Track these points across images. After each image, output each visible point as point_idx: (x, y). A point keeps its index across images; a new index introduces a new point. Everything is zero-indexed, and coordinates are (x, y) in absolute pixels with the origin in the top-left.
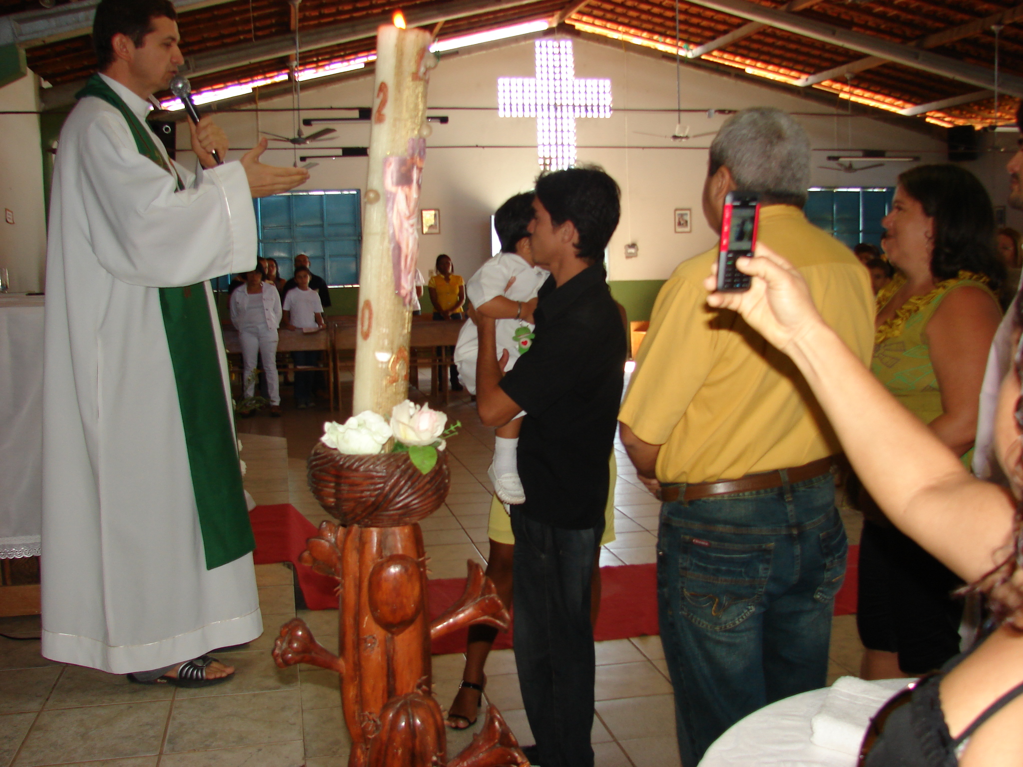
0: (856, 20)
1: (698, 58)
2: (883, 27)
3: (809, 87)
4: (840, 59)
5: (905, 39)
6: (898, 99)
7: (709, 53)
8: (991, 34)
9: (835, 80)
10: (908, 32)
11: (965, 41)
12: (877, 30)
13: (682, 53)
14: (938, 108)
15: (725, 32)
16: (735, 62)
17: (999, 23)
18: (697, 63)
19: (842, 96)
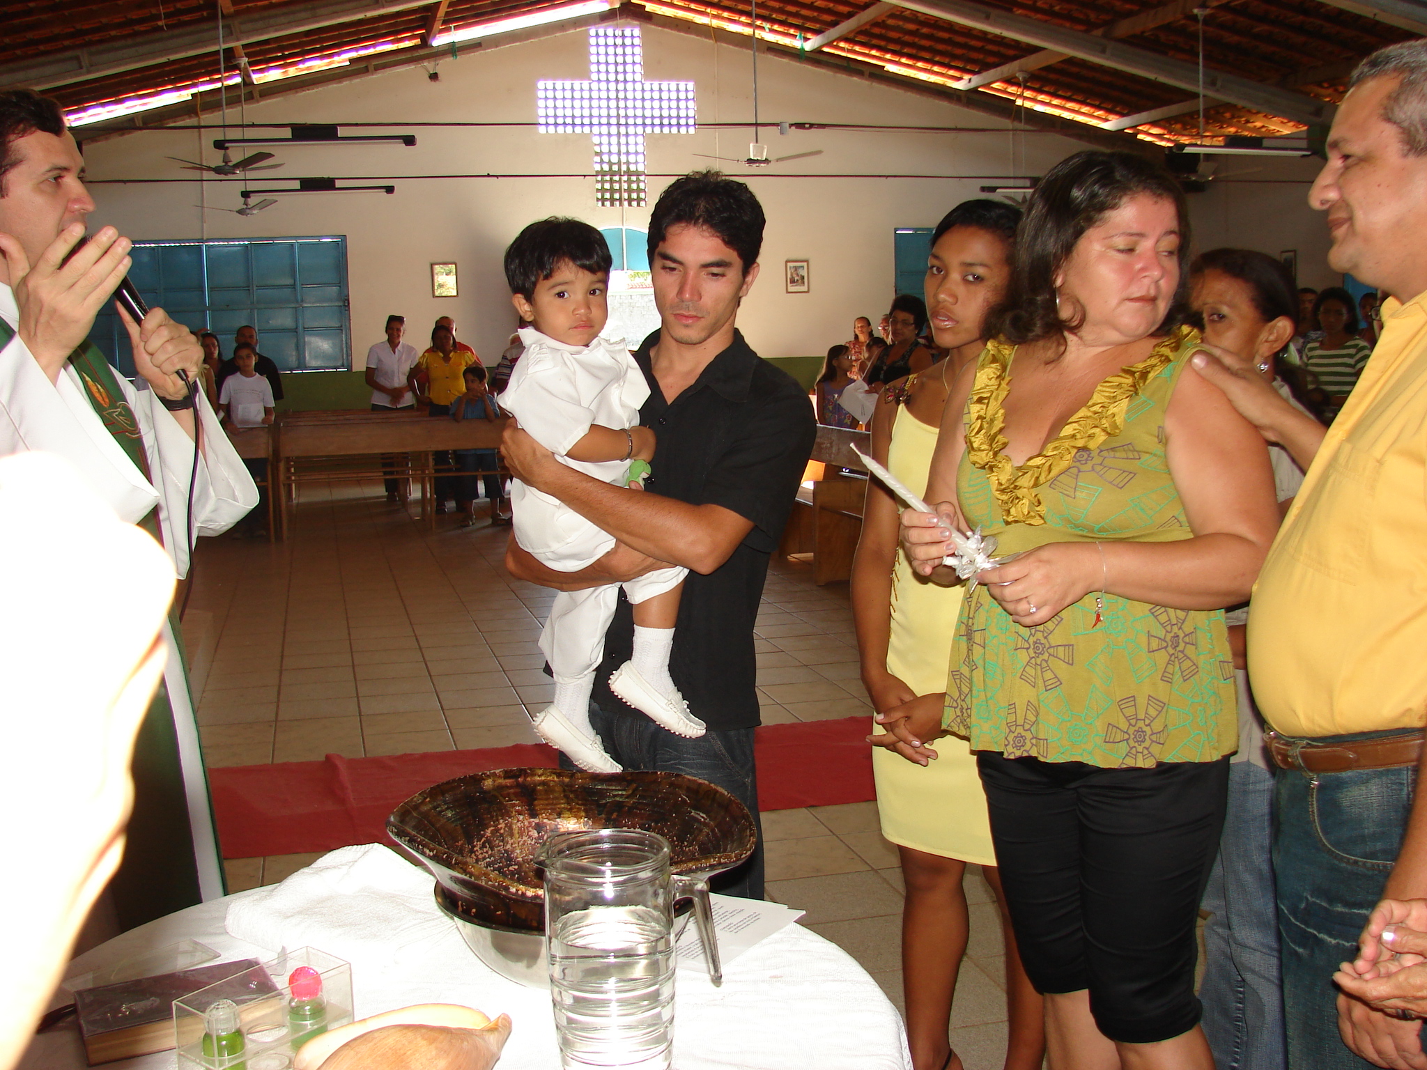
1: (818, 51)
2: (1057, 8)
3: (974, 91)
4: (1011, 52)
5: (1090, 26)
6: (1099, 108)
7: (829, 44)
8: (1194, 18)
9: (1010, 81)
10: (1092, 16)
11: (1167, 28)
12: (1050, 13)
13: (797, 43)
14: (1149, 120)
15: (849, 16)
16: (872, 57)
17: (1203, 6)
18: (816, 58)
19: (1019, 102)
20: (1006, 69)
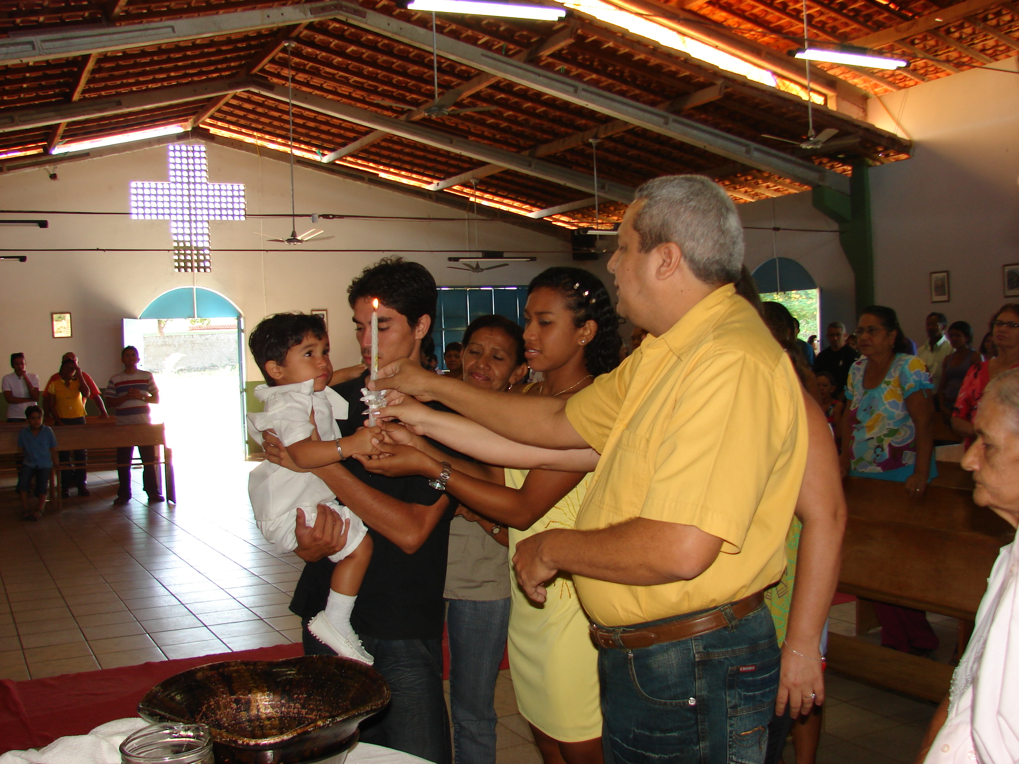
0: (472, 130)
1: (332, 163)
2: (498, 137)
3: (441, 191)
4: (466, 166)
5: (520, 149)
6: (526, 203)
7: (341, 159)
8: (590, 145)
9: (464, 185)
10: (522, 142)
11: (572, 151)
12: (493, 140)
13: (317, 158)
14: (561, 211)
15: (355, 139)
16: (370, 167)
17: (595, 137)
18: (331, 168)
19: (472, 199)
20: (463, 177)
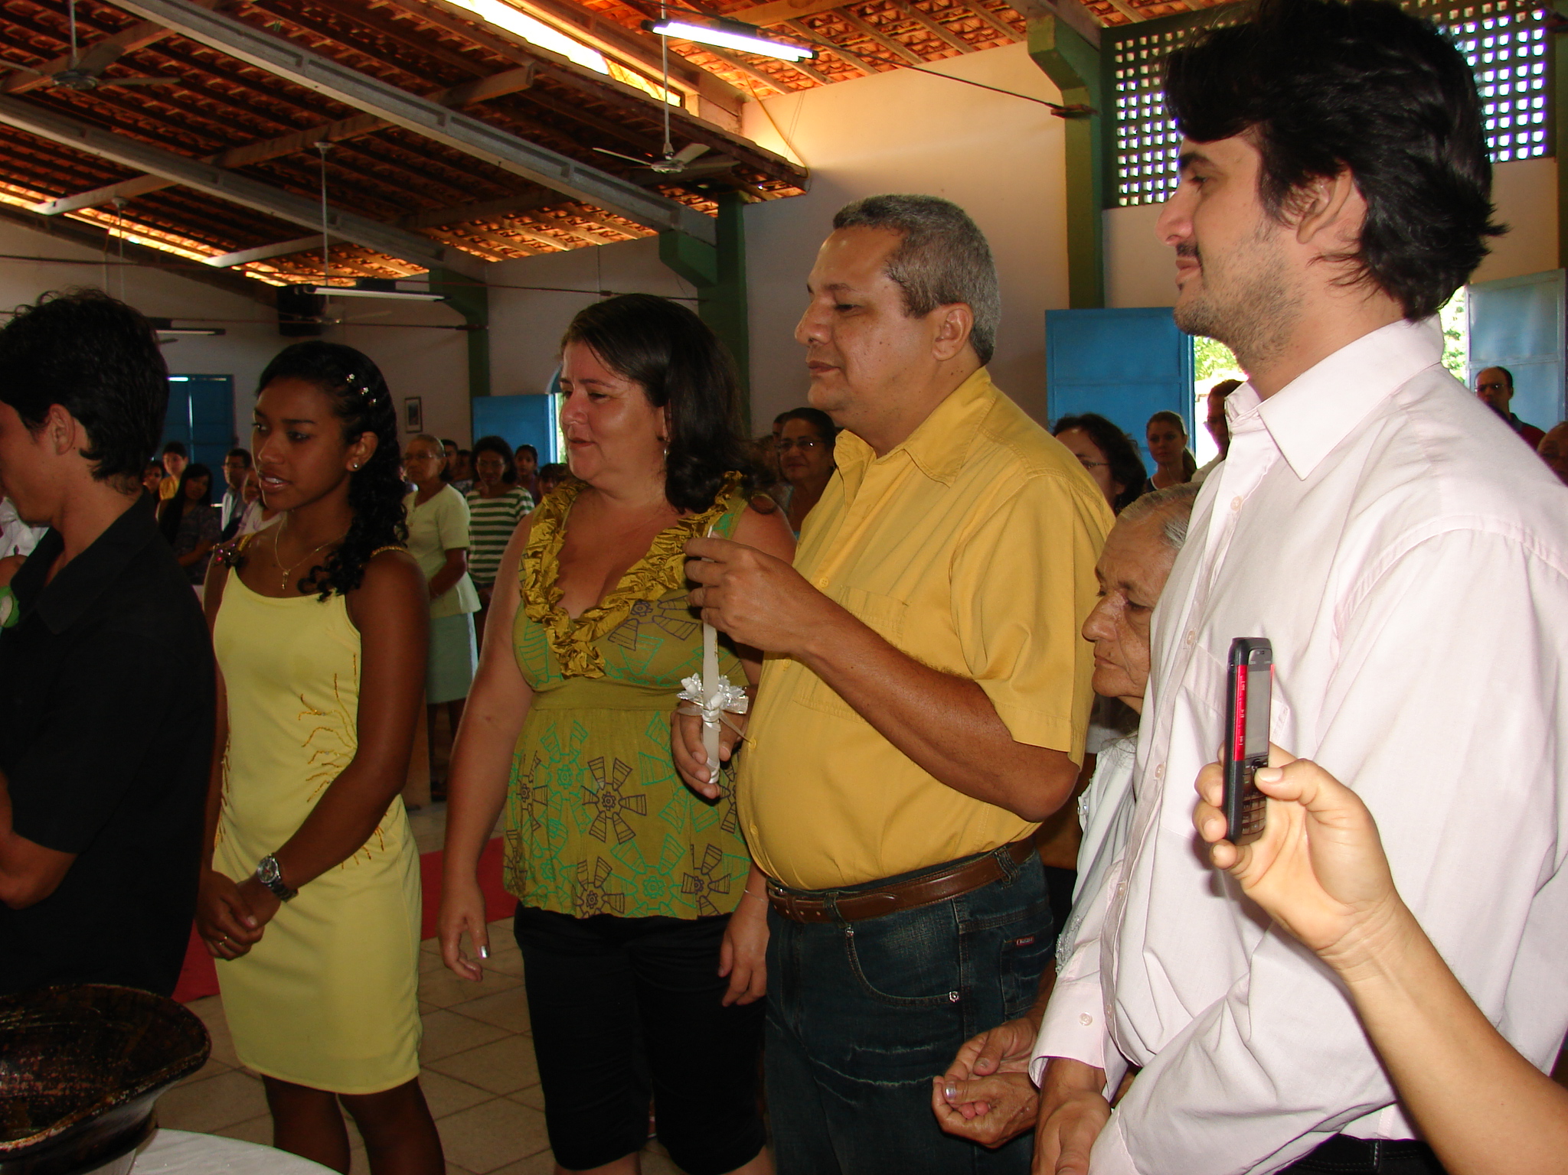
0: (119, 117)
2: (161, 131)
3: (60, 216)
4: (105, 176)
5: (198, 152)
6: (203, 242)
8: (316, 152)
9: (100, 208)
10: (202, 143)
11: (283, 160)
12: (153, 135)
14: (261, 257)
17: (325, 140)
19: (113, 232)
20: (100, 194)
